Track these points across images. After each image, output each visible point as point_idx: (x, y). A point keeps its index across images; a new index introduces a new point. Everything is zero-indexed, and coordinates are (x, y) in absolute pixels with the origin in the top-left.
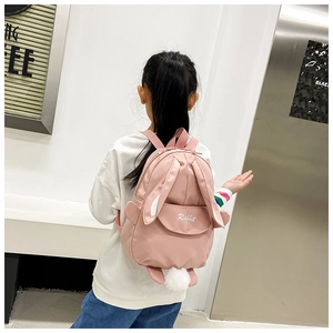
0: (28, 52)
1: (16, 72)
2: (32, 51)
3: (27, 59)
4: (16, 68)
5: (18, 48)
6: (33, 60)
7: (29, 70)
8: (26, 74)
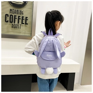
0: (26, 18)
1: (24, 24)
2: (27, 17)
3: (26, 20)
4: (23, 22)
5: (24, 17)
6: (28, 20)
7: (27, 23)
8: (26, 24)
